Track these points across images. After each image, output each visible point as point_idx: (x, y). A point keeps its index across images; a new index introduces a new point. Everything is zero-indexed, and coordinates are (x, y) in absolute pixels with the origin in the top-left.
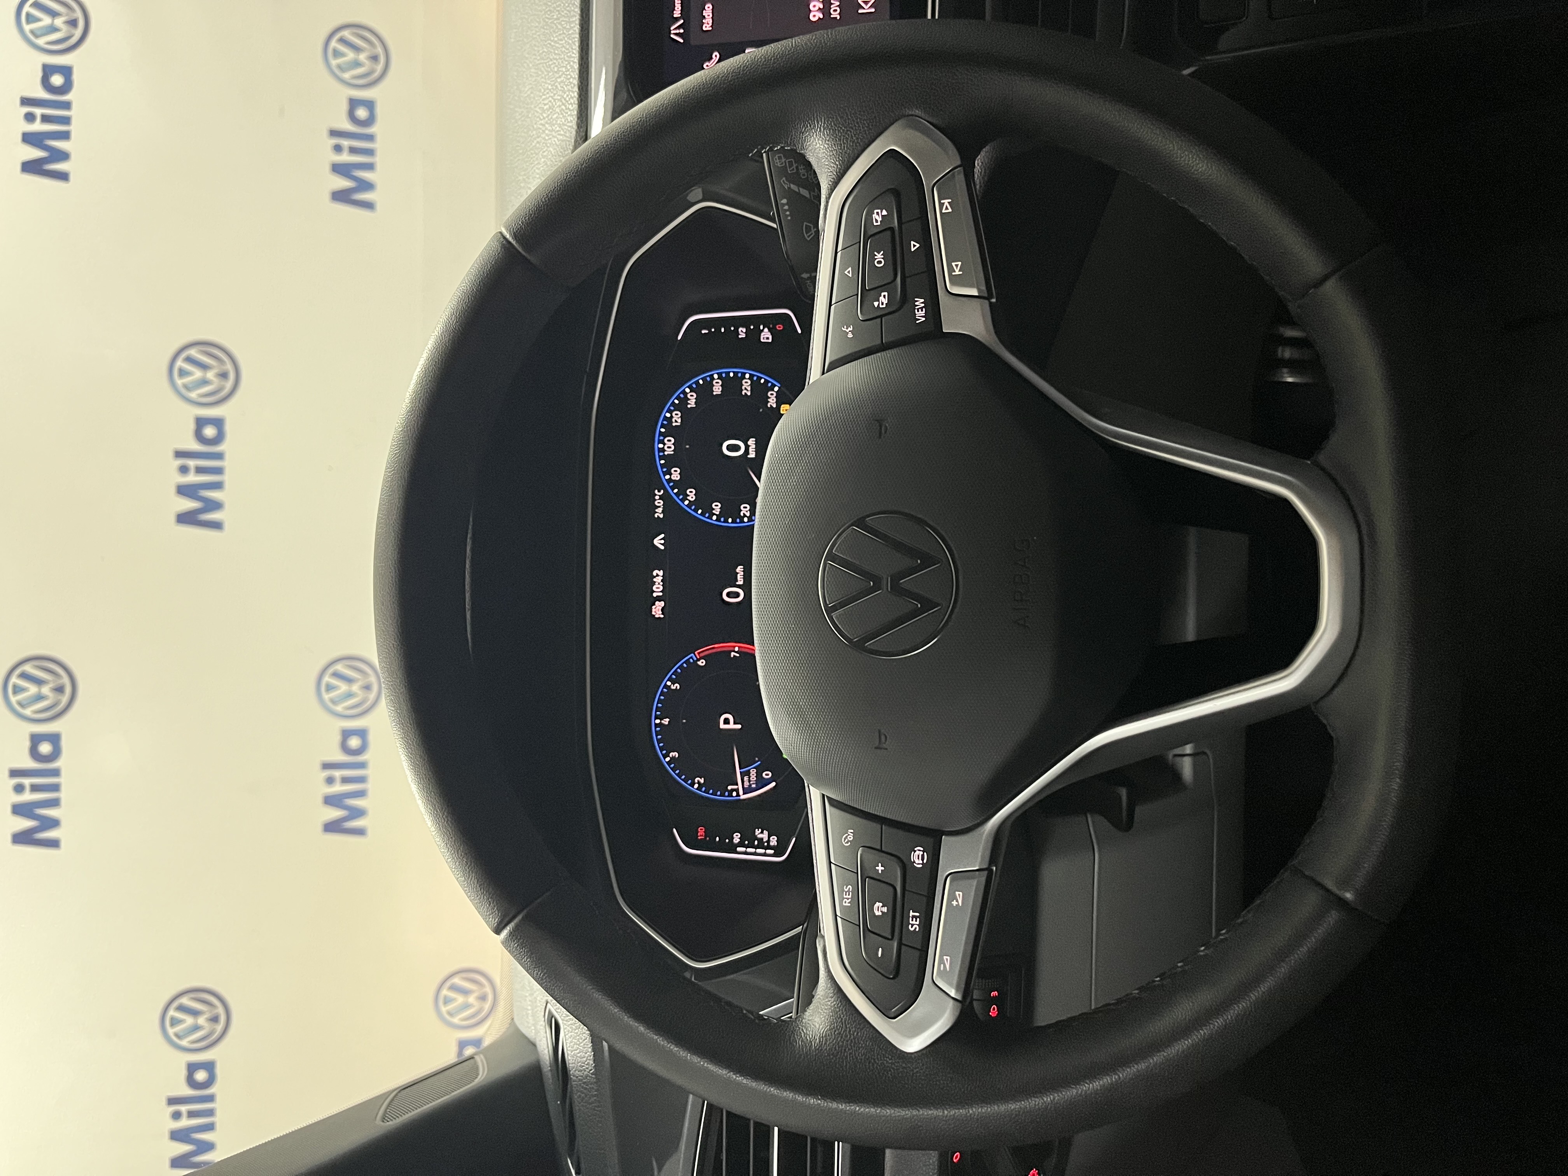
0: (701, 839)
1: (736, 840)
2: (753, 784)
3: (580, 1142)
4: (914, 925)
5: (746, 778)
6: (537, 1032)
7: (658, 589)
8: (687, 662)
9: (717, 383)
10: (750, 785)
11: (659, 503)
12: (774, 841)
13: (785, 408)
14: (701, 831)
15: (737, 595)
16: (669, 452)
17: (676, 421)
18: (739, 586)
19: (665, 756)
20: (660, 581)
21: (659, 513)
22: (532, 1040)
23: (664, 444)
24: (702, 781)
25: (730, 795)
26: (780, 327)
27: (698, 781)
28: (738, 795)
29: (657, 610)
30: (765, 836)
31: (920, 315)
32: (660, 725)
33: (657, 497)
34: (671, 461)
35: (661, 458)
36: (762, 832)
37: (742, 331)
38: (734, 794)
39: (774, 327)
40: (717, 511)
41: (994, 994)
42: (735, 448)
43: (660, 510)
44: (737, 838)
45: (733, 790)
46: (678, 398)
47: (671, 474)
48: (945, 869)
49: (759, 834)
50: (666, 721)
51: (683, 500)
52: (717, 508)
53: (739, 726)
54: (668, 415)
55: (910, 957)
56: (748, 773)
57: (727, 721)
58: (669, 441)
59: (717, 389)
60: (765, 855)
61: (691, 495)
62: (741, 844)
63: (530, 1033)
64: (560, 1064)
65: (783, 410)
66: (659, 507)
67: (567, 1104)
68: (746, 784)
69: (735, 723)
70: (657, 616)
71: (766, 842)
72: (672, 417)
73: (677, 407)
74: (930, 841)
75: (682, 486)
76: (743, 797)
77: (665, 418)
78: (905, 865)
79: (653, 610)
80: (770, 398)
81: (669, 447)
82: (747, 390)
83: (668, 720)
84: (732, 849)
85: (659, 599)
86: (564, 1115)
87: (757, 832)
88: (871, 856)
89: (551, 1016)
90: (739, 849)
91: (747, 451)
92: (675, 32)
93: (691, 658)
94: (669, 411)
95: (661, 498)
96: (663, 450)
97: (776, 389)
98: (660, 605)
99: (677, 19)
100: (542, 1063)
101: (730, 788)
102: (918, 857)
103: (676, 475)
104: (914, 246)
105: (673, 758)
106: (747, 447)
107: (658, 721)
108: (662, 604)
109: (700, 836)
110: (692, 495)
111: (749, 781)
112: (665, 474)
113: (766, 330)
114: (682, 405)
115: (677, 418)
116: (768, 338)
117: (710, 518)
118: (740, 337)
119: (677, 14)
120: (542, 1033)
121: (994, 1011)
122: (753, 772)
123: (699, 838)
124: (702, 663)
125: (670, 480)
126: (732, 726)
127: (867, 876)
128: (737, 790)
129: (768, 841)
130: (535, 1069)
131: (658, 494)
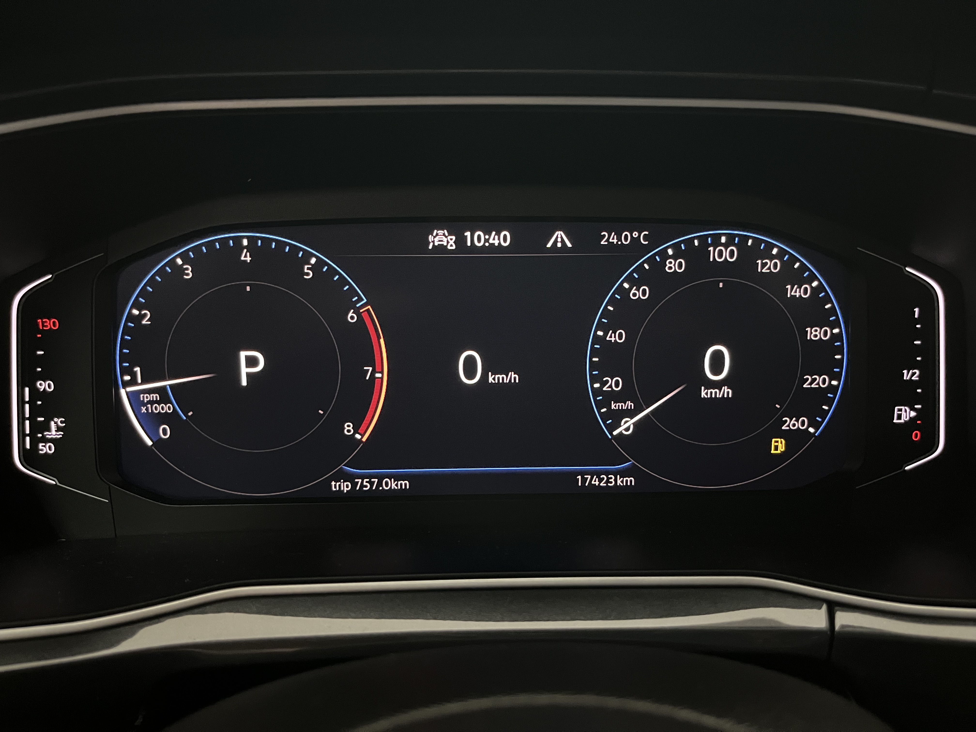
0: (37, 324)
1: (43, 386)
2: (147, 409)
5: (155, 396)
7: (477, 239)
8: (352, 291)
9: (826, 332)
10: (145, 405)
11: (627, 238)
12: (46, 449)
13: (780, 445)
14: (52, 324)
15: (470, 374)
16: (713, 254)
17: (763, 265)
18: (485, 376)
19: (184, 256)
20: (491, 241)
21: (608, 239)
23: (726, 246)
24: (146, 322)
25: (124, 371)
26: (916, 436)
27: (145, 315)
28: (126, 384)
29: (441, 238)
30: (53, 433)
32: (239, 247)
33: (635, 234)
34: (697, 258)
35: (703, 239)
36: (59, 429)
37: (914, 374)
38: (127, 378)
39: (918, 428)
40: (612, 338)
42: (717, 367)
43: (614, 240)
44: (46, 386)
45: (134, 375)
46: (803, 267)
47: (675, 257)
49: (56, 423)
50: (246, 257)
51: (630, 279)
52: (617, 337)
53: (244, 383)
54: (774, 251)
56: (164, 399)
57: (252, 362)
58: (732, 253)
59: (815, 334)
60: (22, 435)
62: (34, 392)
65: (777, 442)
66: (619, 239)
68: (146, 398)
69: (248, 375)
70: (431, 238)
71: (43, 436)
72: (772, 257)
73: (787, 265)
75: (655, 276)
76: (123, 392)
77: (770, 246)
79: (440, 232)
80: (797, 421)
81: (720, 254)
82: (811, 384)
83: (249, 259)
84: (26, 379)
85: (460, 241)
87: (59, 421)
90: (26, 390)
93: (360, 299)
94: (782, 252)
95: (635, 241)
96: (716, 243)
97: (811, 430)
98: (450, 243)
101: (138, 369)
103: (673, 266)
105: (181, 270)
106: (718, 385)
107: (245, 242)
108: (452, 246)
109: (43, 323)
110: (639, 294)
111: (152, 402)
112: (675, 247)
113: (913, 414)
114: (790, 275)
115: (769, 266)
116: (899, 417)
117: (600, 326)
118: (905, 372)
122: (167, 408)
123: (39, 321)
124: (351, 317)
125: (664, 254)
126: (244, 370)
128: (133, 382)
129: (45, 440)
131: (642, 236)
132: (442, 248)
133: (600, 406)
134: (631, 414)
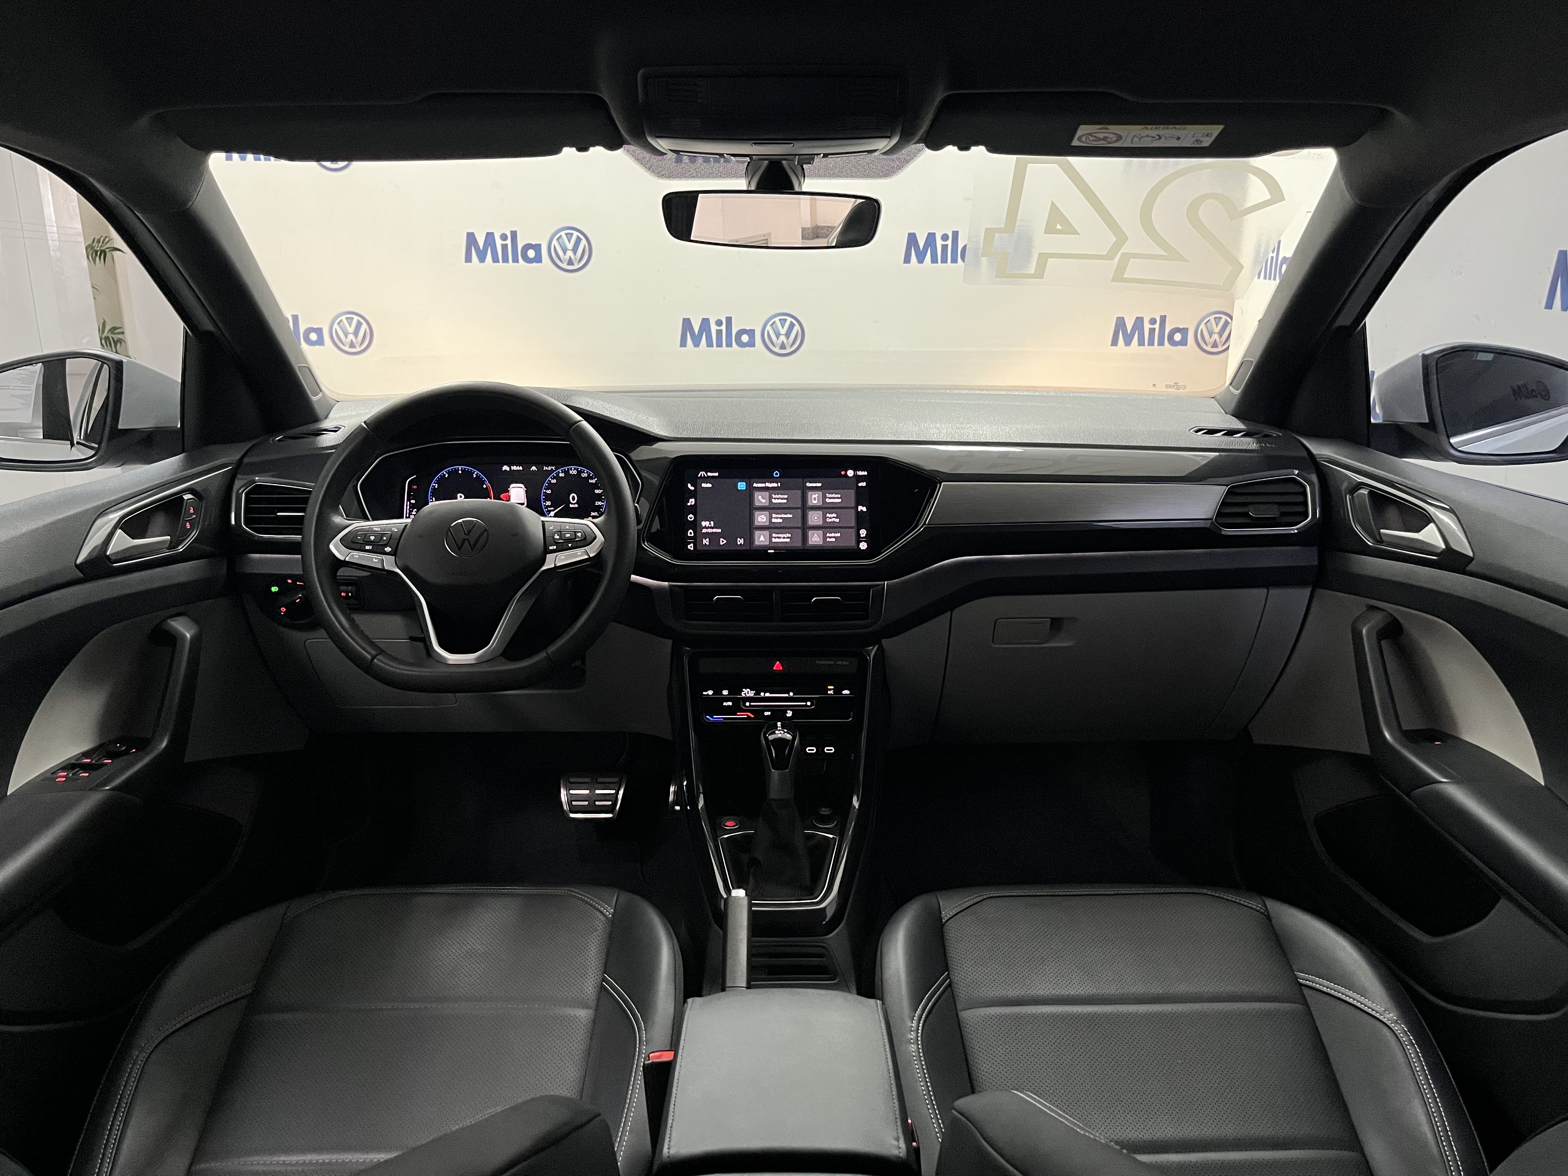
3: (292, 441)
4: (367, 547)
6: (333, 420)
7: (514, 468)
8: (485, 480)
11: (550, 468)
14: (415, 487)
16: (571, 472)
19: (446, 472)
21: (545, 468)
22: (329, 416)
24: (436, 487)
25: (431, 499)
29: (506, 468)
31: (551, 548)
32: (459, 470)
34: (566, 472)
35: (568, 469)
40: (548, 492)
41: (350, 594)
42: (573, 499)
43: (547, 468)
44: (413, 501)
47: (561, 473)
48: (384, 557)
50: (460, 472)
51: (551, 478)
52: (549, 492)
54: (585, 472)
55: (358, 546)
59: (597, 491)
60: (406, 513)
61: (554, 481)
62: (410, 503)
63: (331, 415)
64: (319, 433)
67: (304, 436)
70: (503, 468)
73: (589, 475)
74: (393, 553)
75: (557, 477)
76: (430, 504)
77: (584, 470)
78: (386, 546)
84: (409, 500)
85: (510, 468)
86: (299, 434)
87: (416, 510)
88: (388, 536)
89: (339, 428)
90: (408, 503)
91: (572, 504)
92: (702, 473)
93: (487, 482)
94: (587, 472)
95: (552, 469)
96: (571, 470)
98: (508, 469)
99: (707, 474)
100: (319, 423)
101: (434, 498)
102: (388, 549)
103: (562, 475)
104: (570, 545)
106: (574, 504)
107: (460, 469)
109: (413, 487)
112: (562, 470)
114: (589, 477)
115: (584, 475)
117: (545, 489)
119: (709, 474)
120: (331, 424)
121: (343, 594)
124: (485, 486)
125: (559, 472)
127: (383, 535)
128: (433, 501)
130: (316, 419)
131: (553, 468)
132: (505, 470)
133: (545, 508)
134: (553, 511)
